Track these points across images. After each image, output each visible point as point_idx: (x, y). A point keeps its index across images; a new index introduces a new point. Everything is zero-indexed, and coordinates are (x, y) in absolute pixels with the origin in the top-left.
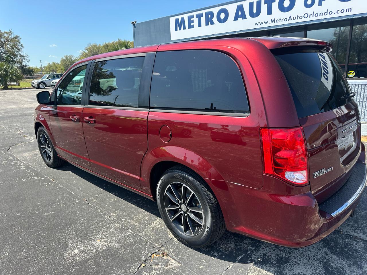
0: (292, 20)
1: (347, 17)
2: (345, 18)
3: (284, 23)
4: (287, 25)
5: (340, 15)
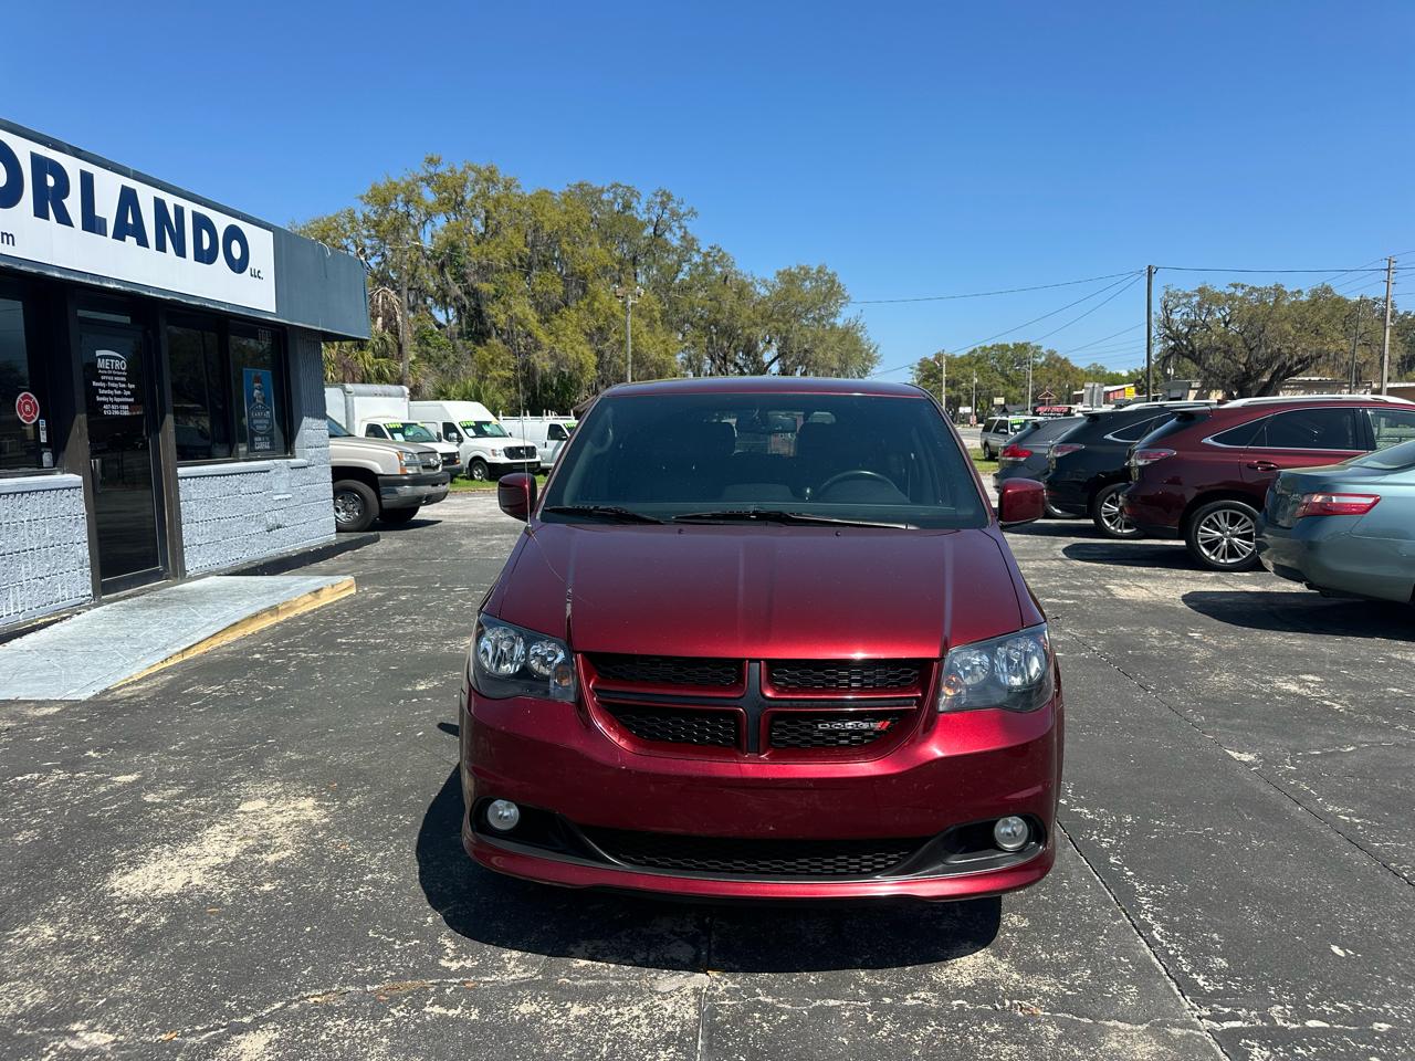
1: (8, 261)
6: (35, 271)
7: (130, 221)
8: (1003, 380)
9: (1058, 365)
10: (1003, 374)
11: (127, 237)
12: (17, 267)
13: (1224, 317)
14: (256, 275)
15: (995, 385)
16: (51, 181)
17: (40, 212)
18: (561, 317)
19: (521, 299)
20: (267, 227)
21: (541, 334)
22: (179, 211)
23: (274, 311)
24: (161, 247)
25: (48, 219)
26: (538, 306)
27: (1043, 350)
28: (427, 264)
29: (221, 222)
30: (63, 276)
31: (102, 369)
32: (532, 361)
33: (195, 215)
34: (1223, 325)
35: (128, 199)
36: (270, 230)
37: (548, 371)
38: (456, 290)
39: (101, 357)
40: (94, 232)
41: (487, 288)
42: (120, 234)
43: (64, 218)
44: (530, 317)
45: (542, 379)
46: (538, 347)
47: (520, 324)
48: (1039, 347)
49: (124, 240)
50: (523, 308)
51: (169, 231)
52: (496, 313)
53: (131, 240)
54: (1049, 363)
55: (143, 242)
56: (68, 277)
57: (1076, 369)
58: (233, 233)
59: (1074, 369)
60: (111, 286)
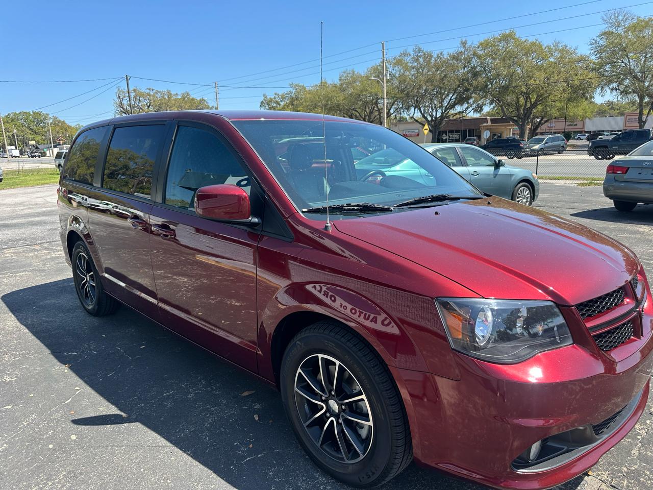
8: (30, 132)
9: (60, 124)
10: (29, 128)
13: (147, 104)
15: (26, 134)
27: (50, 116)
34: (147, 107)
48: (48, 114)
54: (55, 123)
57: (71, 127)
59: (69, 127)
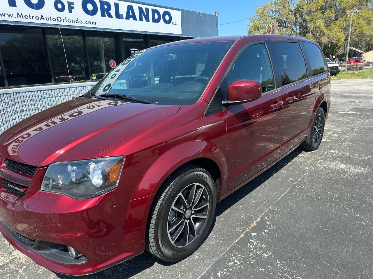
0: (44, 20)
1: (94, 29)
2: (93, 30)
3: (35, 21)
4: (40, 25)
5: (88, 25)
6: (102, 30)
7: (131, 14)
11: (130, 19)
12: (97, 30)
14: (174, 24)
16: (106, 7)
17: (103, 15)
18: (334, 24)
19: (320, 20)
20: (179, 10)
21: (326, 31)
22: (147, 10)
23: (181, 34)
24: (141, 20)
25: (105, 17)
26: (326, 22)
28: (291, 14)
29: (161, 11)
30: (111, 31)
31: (132, 54)
32: (321, 40)
33: (153, 10)
35: (130, 8)
36: (180, 10)
37: (326, 42)
38: (300, 20)
39: (132, 50)
40: (119, 18)
41: (308, 18)
42: (128, 18)
43: (110, 16)
44: (322, 25)
45: (324, 45)
46: (324, 35)
47: (318, 28)
49: (129, 19)
50: (321, 23)
51: (144, 15)
52: (311, 26)
53: (131, 19)
55: (135, 19)
56: (112, 31)
58: (166, 13)
60: (126, 32)
